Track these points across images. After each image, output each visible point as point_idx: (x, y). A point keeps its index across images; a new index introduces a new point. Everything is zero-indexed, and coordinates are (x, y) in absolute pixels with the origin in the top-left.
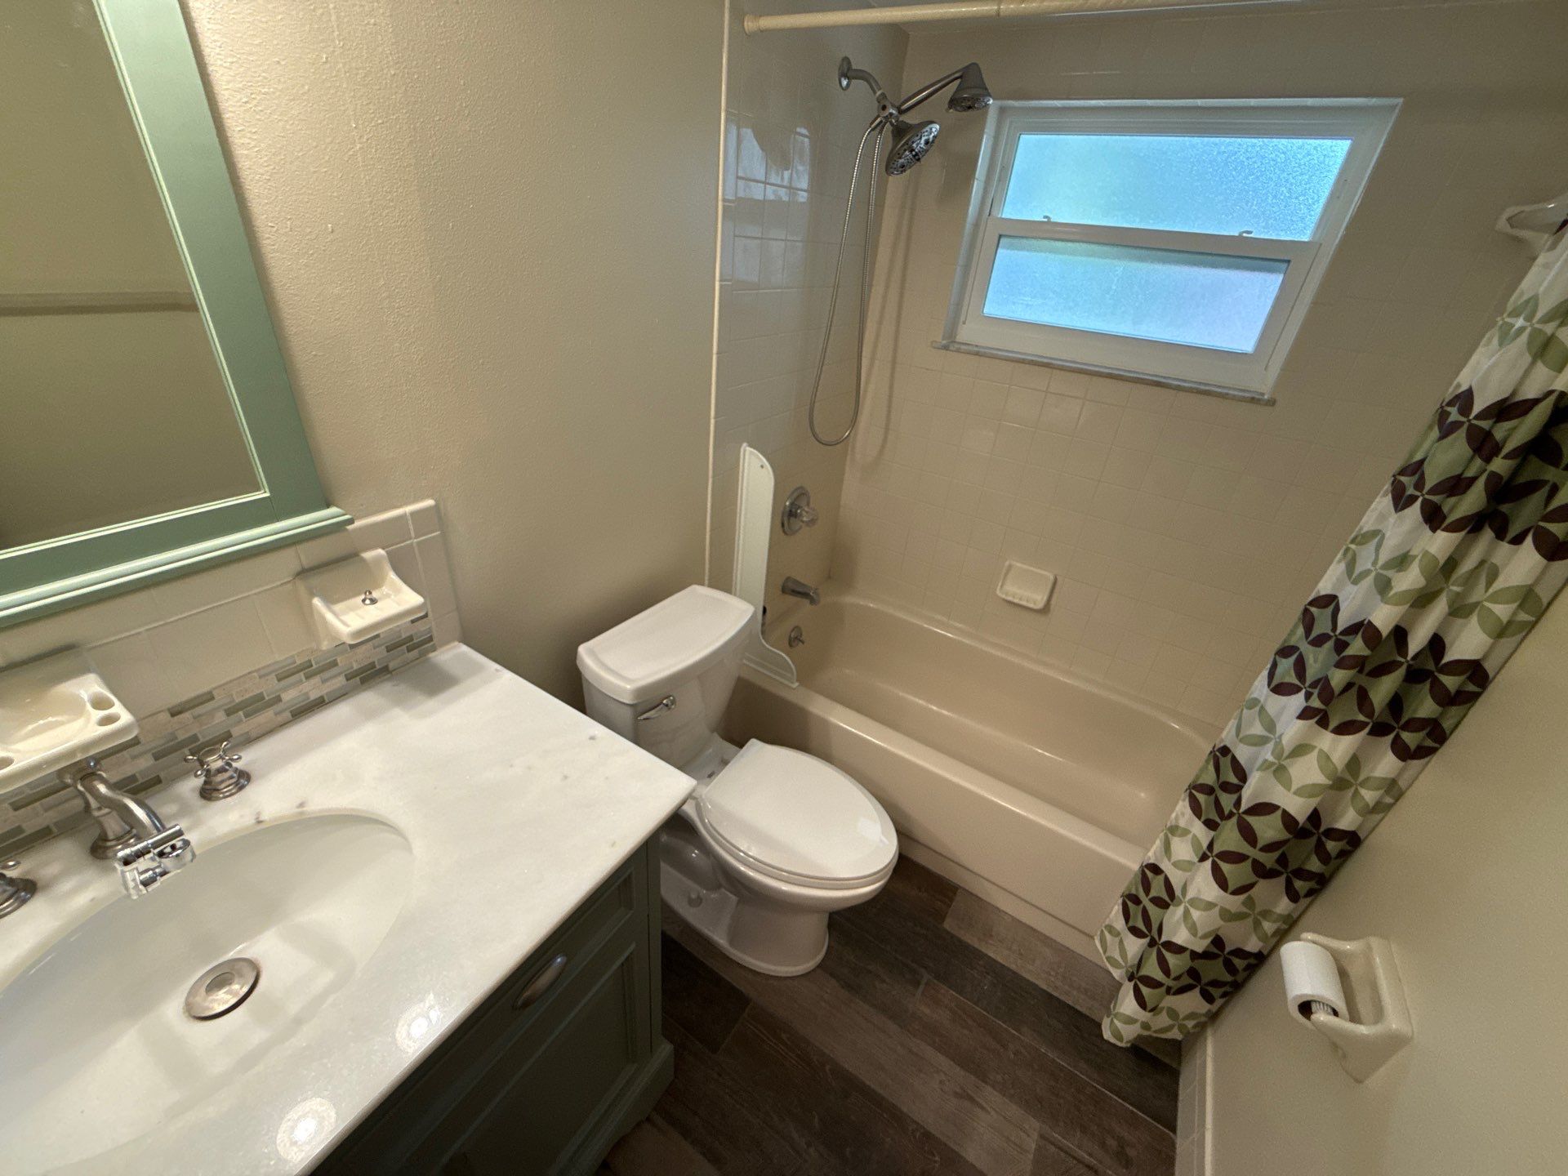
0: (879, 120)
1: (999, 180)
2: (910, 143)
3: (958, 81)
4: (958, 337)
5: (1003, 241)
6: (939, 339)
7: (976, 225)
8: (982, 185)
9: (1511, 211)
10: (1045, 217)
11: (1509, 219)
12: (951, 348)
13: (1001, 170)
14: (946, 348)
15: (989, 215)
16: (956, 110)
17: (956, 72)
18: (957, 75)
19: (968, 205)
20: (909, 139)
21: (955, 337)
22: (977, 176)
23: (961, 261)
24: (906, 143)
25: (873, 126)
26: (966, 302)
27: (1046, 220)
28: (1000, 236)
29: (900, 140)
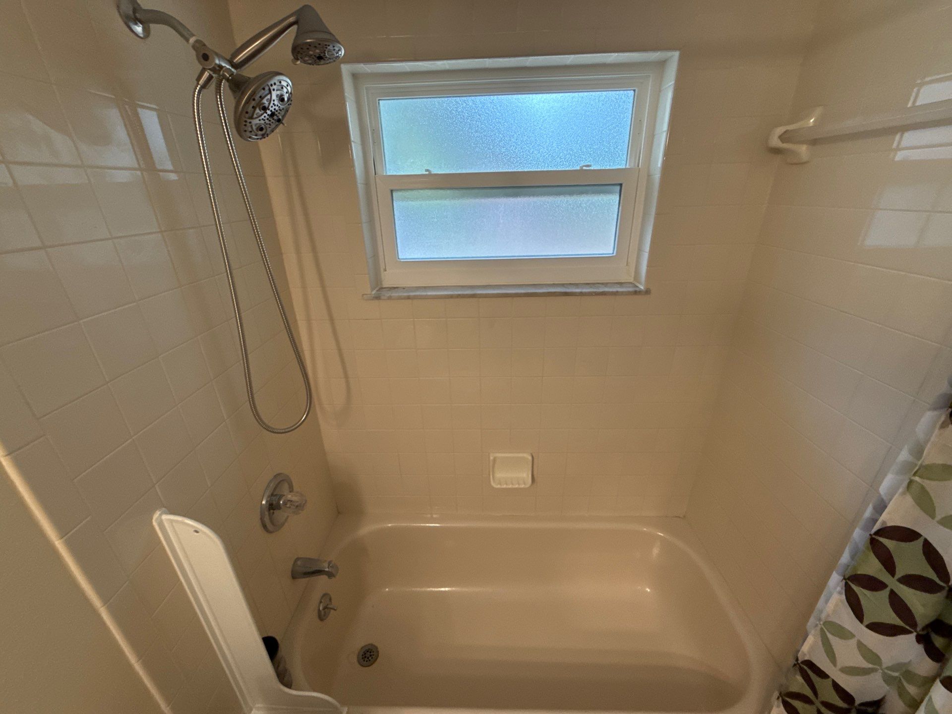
0: (206, 75)
1: (374, 142)
2: (257, 98)
3: (295, 27)
4: (383, 283)
5: (394, 194)
6: (369, 291)
7: (367, 184)
8: (360, 148)
9: (780, 130)
10: (427, 170)
11: (780, 137)
12: (382, 297)
13: (373, 134)
14: (378, 298)
15: (375, 174)
16: (305, 62)
17: (289, 17)
18: (292, 19)
19: (352, 166)
20: (254, 93)
21: (381, 284)
22: (352, 139)
23: (364, 218)
24: (251, 98)
25: (202, 82)
26: (381, 254)
27: (427, 173)
28: (392, 191)
29: (243, 94)
